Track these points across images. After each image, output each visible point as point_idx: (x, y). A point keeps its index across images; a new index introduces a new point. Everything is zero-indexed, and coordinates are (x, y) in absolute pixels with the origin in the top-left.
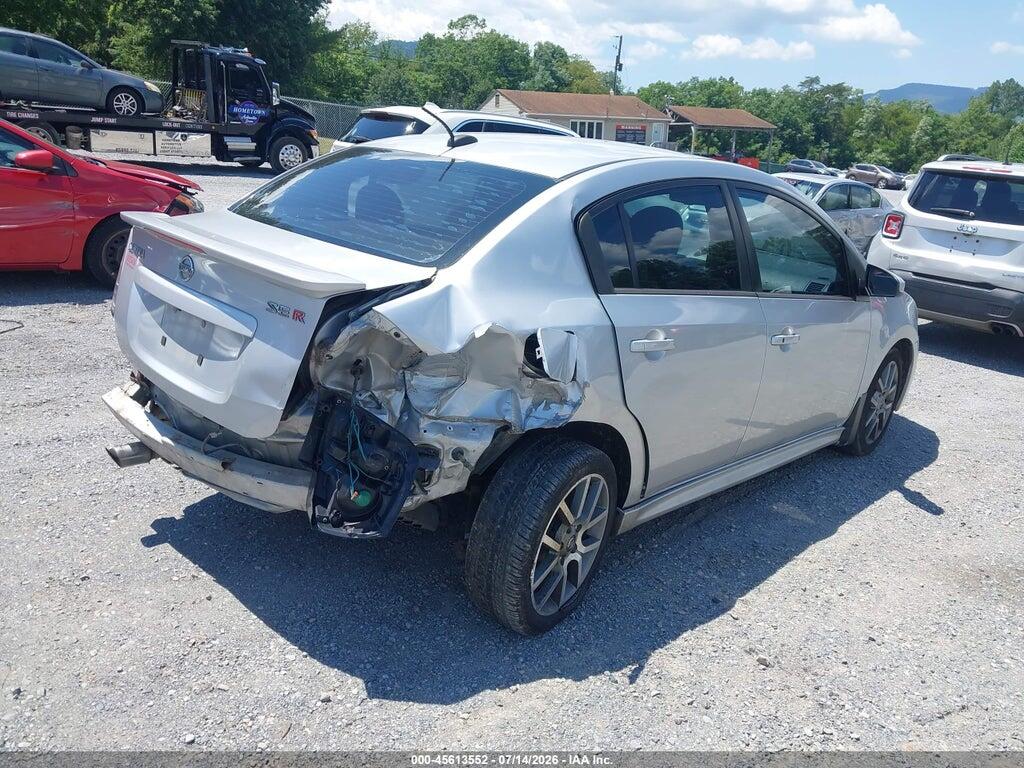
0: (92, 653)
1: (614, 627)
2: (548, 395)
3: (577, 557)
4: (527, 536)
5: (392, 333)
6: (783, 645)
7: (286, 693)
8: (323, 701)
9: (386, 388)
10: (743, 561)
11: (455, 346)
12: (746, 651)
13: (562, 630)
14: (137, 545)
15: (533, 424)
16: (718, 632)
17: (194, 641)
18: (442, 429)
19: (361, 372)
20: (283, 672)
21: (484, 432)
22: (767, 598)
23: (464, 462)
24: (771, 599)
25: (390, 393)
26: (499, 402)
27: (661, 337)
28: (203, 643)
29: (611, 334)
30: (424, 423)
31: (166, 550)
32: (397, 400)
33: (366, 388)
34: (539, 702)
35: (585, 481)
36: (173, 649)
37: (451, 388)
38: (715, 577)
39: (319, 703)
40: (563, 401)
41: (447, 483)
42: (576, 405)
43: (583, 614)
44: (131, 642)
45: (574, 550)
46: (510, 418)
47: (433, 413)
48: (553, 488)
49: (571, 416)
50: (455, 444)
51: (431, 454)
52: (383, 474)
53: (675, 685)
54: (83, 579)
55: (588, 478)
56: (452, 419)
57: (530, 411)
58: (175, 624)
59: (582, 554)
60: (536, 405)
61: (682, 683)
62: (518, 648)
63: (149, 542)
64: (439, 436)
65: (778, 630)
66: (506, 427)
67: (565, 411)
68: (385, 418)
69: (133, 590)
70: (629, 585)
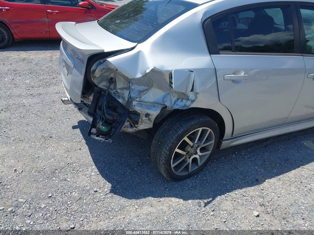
0: (40, 161)
1: (209, 184)
2: (182, 96)
3: (197, 156)
4: (168, 149)
5: (115, 69)
6: (278, 205)
7: (85, 186)
8: (94, 191)
9: (122, 89)
10: (278, 165)
11: (139, 75)
12: (260, 204)
13: (188, 181)
14: (70, 128)
15: (176, 107)
16: (252, 193)
17: (68, 163)
18: (141, 106)
19: (112, 82)
20: (88, 179)
21: (158, 108)
22: (281, 183)
23: (149, 118)
24: (284, 184)
25: (124, 91)
26: (164, 97)
27: (242, 74)
28: (71, 164)
29: (214, 72)
30: (134, 103)
31: (78, 131)
32: (126, 93)
33: (115, 88)
34: (166, 208)
35: (199, 130)
36: (62, 164)
37: (145, 90)
38: (262, 170)
39: (93, 192)
40: (188, 99)
41: (145, 125)
42: (193, 101)
43: (200, 176)
44: (52, 160)
45: (196, 153)
46: (168, 104)
47: (138, 99)
48: (180, 132)
49: (190, 105)
50: (146, 112)
51: (137, 114)
52: (114, 121)
53: (222, 213)
54: (51, 137)
55: (201, 129)
56: (146, 102)
57: (175, 102)
58: (66, 156)
59: (200, 156)
60: (178, 99)
61: (225, 212)
62: (169, 185)
63: (74, 127)
64: (140, 108)
65: (279, 198)
66: (166, 107)
67: (188, 103)
68: (120, 100)
69: (61, 143)
70: (224, 168)
